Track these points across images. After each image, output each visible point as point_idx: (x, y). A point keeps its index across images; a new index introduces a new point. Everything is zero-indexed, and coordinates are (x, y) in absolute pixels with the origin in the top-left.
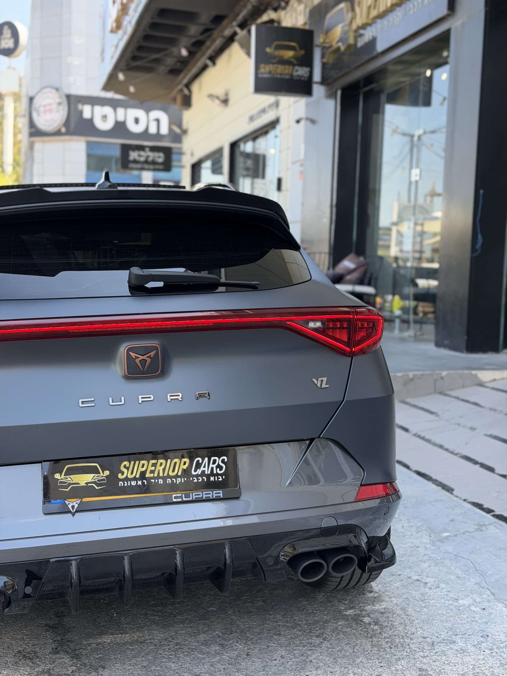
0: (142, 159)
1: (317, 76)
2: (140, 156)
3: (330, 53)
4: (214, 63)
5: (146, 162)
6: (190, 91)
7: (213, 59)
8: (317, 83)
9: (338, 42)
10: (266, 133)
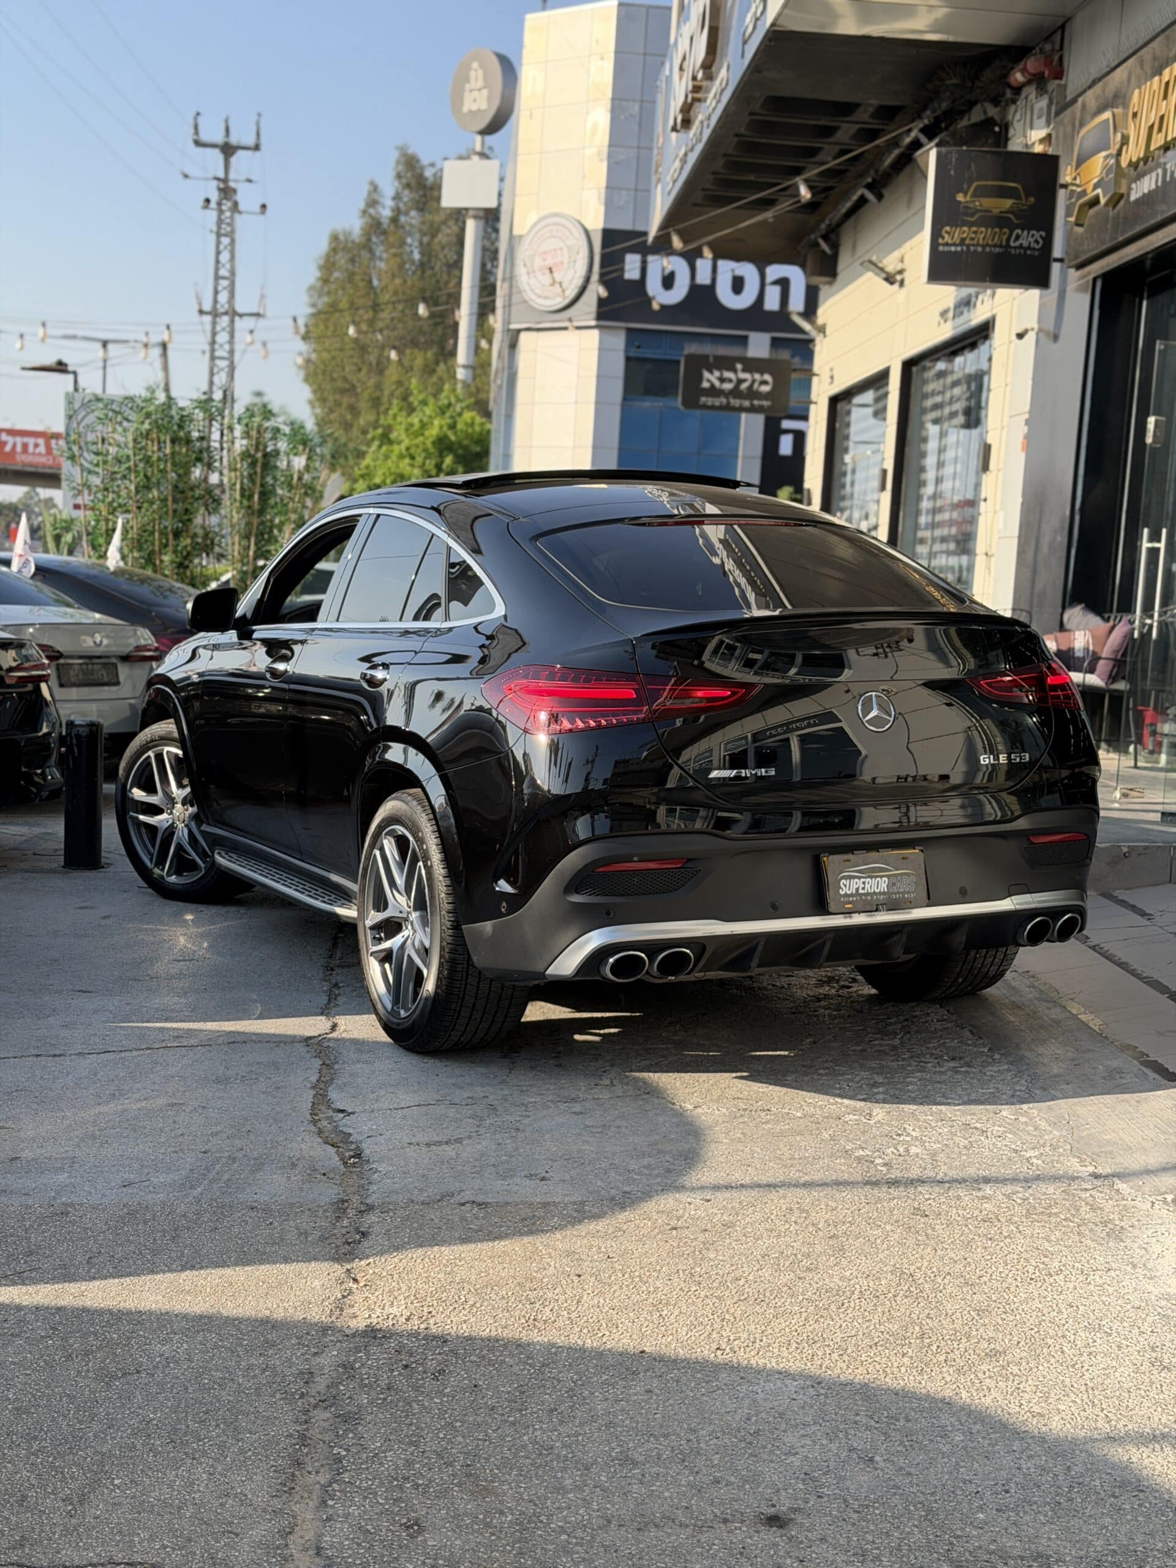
0: (728, 386)
1: (1058, 250)
2: (722, 380)
3: (1082, 206)
4: (880, 197)
5: (736, 393)
6: (835, 247)
7: (878, 188)
8: (1057, 260)
9: (1096, 187)
10: (973, 346)
